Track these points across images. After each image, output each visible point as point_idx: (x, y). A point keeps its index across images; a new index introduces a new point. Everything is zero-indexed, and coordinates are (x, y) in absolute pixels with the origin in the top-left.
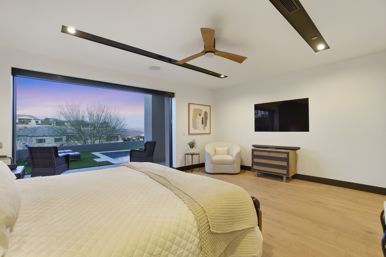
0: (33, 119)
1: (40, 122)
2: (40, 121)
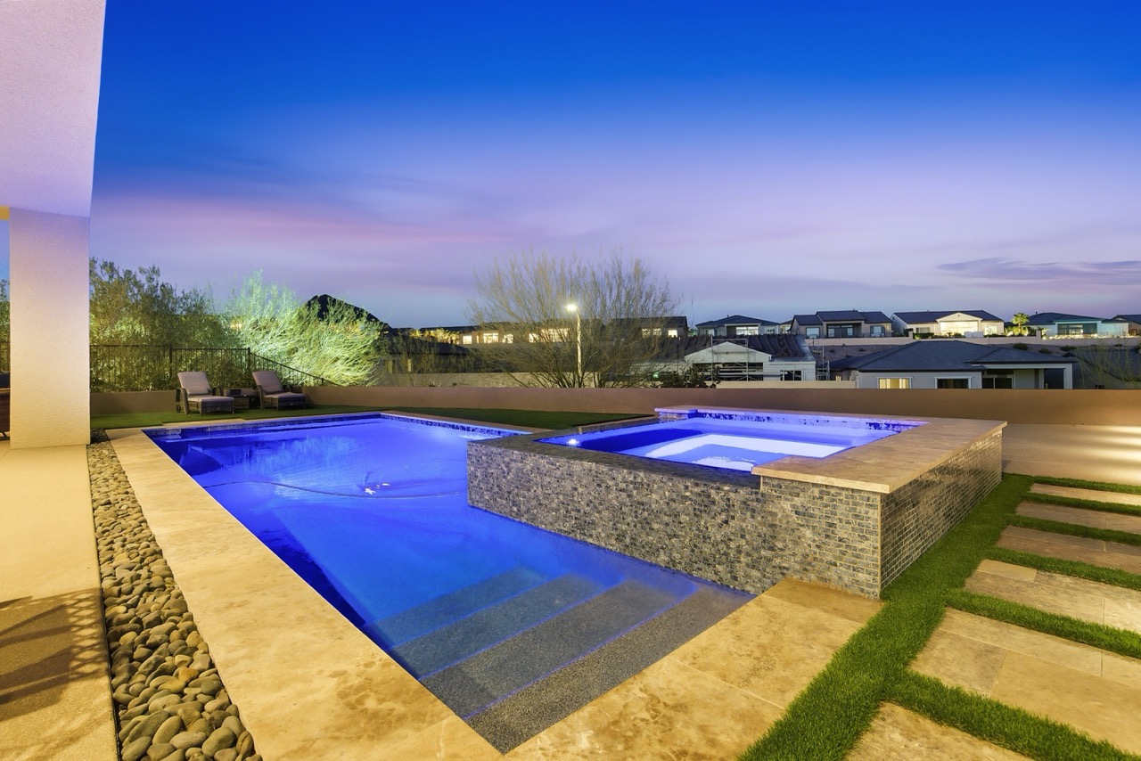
0: (980, 320)
2: (1002, 324)
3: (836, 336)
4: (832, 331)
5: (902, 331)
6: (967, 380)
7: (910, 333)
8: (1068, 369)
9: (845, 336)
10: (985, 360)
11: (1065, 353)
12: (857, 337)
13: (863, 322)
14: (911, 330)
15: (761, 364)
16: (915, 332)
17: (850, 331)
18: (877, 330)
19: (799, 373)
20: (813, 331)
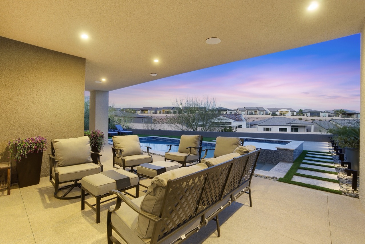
0: (290, 111)
1: (295, 114)
2: (296, 112)
3: (250, 114)
4: (249, 113)
5: (268, 114)
6: (287, 129)
7: (271, 114)
8: (313, 127)
9: (252, 114)
10: (292, 123)
11: (312, 121)
12: (256, 115)
13: (258, 110)
14: (271, 113)
15: (231, 123)
16: (272, 114)
17: (254, 113)
18: (262, 113)
19: (241, 125)
20: (243, 113)
